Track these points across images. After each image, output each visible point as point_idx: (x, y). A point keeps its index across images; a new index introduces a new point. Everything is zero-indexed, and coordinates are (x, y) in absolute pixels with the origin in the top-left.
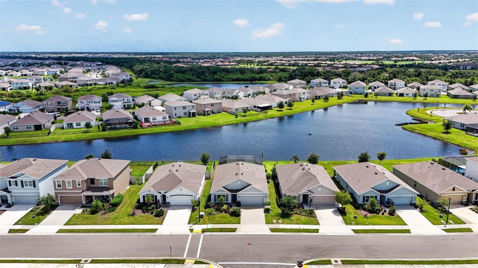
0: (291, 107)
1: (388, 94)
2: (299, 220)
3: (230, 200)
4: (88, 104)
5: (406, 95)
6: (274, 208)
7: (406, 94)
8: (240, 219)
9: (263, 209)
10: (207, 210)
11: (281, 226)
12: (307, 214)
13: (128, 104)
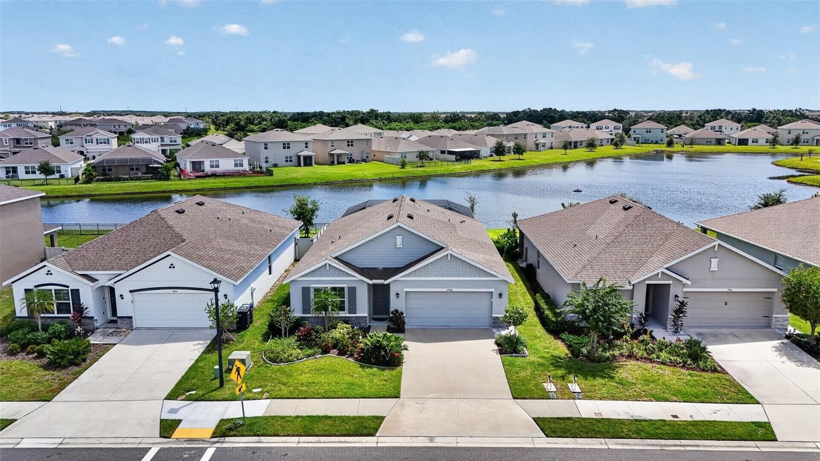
0: (522, 154)
1: (714, 141)
2: (654, 381)
3: (363, 310)
4: (83, 147)
5: (753, 142)
6: (536, 337)
7: (753, 139)
8: (399, 378)
9: (494, 340)
10: (270, 343)
11: (587, 409)
12: (679, 360)
13: (172, 148)
